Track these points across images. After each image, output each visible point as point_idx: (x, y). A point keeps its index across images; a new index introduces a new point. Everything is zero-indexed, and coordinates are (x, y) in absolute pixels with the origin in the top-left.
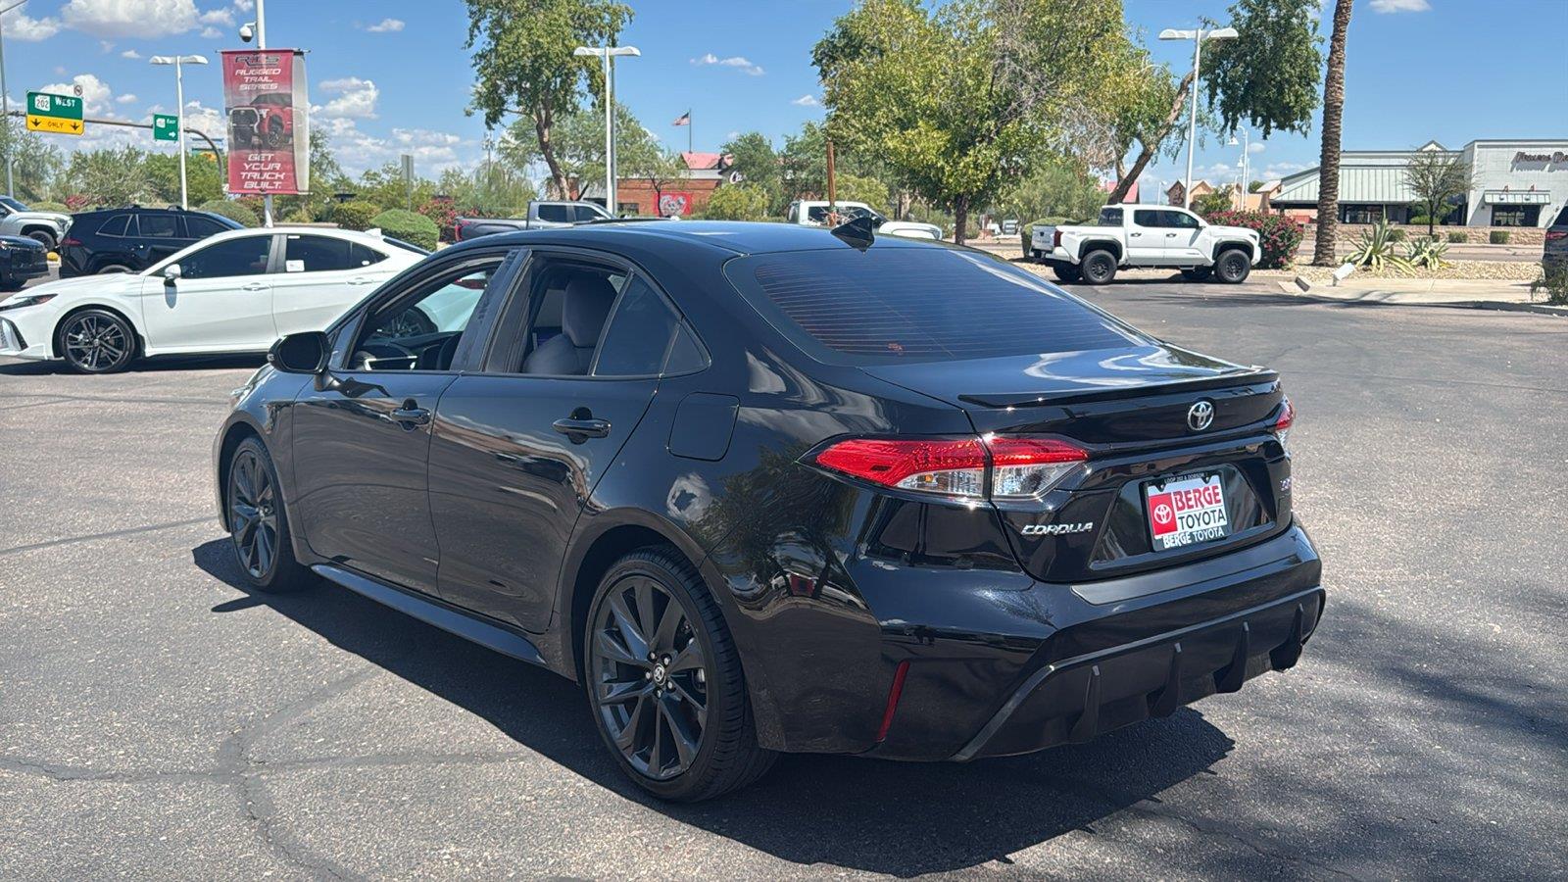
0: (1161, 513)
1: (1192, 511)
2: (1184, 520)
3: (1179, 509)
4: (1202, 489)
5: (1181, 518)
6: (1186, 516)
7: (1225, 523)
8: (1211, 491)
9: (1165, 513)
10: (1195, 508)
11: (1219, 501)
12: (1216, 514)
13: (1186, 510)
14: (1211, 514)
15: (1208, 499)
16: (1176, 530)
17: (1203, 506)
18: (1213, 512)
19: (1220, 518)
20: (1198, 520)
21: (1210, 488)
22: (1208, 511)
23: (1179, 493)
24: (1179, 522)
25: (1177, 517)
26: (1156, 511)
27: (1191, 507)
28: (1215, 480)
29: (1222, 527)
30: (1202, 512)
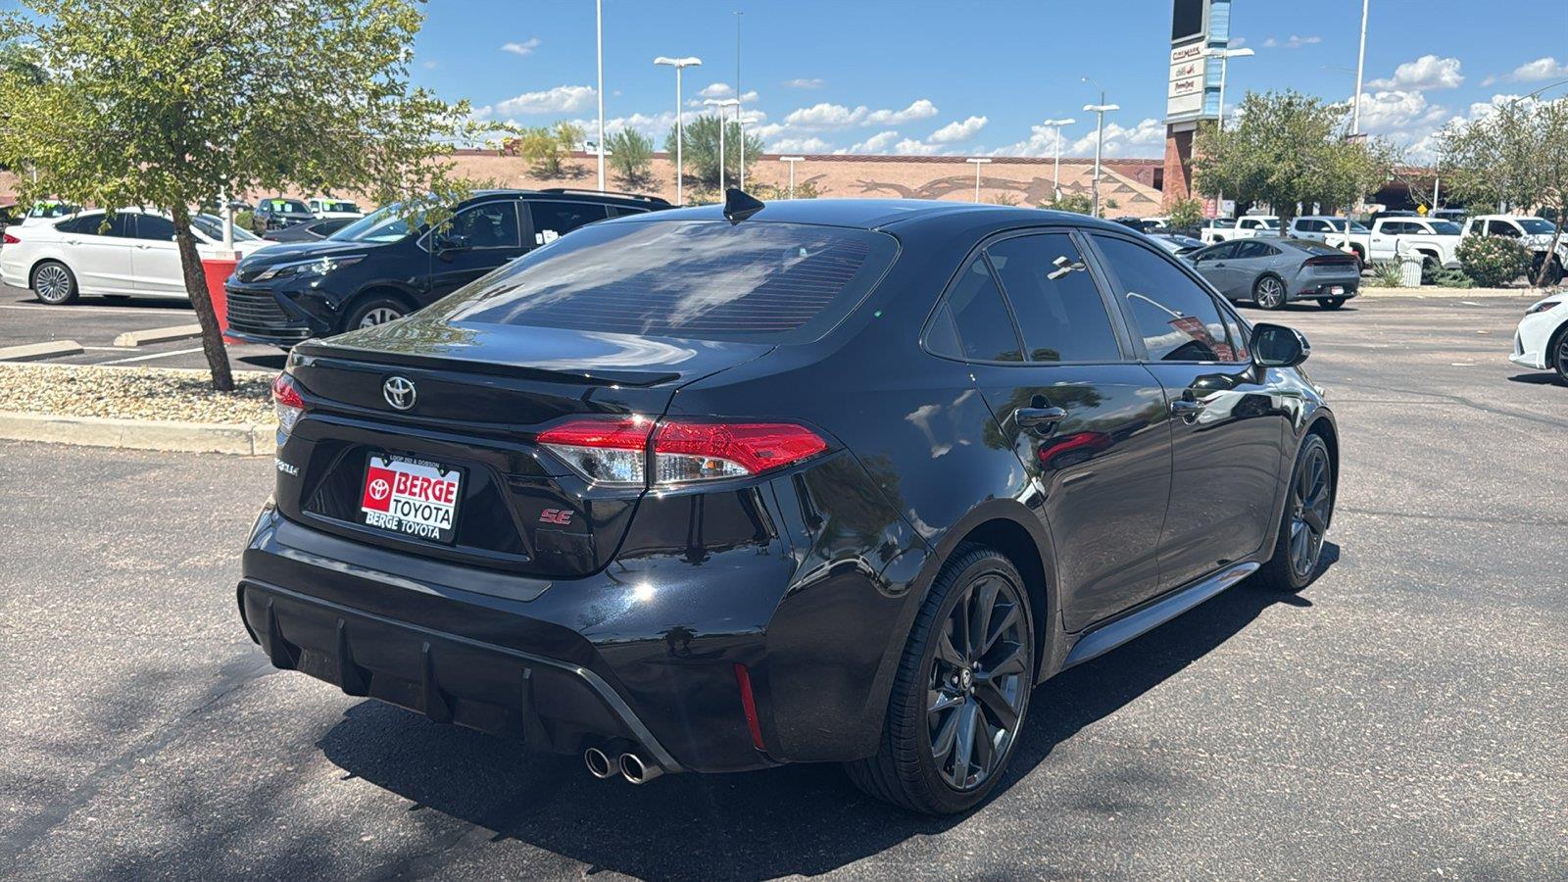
0: (377, 488)
1: (412, 500)
2: (400, 505)
3: (399, 491)
4: (433, 481)
5: (397, 501)
6: (403, 501)
7: (448, 527)
8: (444, 487)
9: (381, 489)
10: (417, 497)
11: (450, 501)
12: (441, 513)
13: (406, 495)
14: (434, 512)
15: (437, 493)
16: (387, 510)
17: (427, 498)
18: (438, 509)
19: (443, 519)
20: (416, 511)
21: (446, 483)
22: (432, 506)
23: (406, 475)
24: (392, 504)
25: (393, 498)
26: (373, 484)
27: (414, 494)
28: (454, 477)
29: (440, 529)
30: (424, 505)
